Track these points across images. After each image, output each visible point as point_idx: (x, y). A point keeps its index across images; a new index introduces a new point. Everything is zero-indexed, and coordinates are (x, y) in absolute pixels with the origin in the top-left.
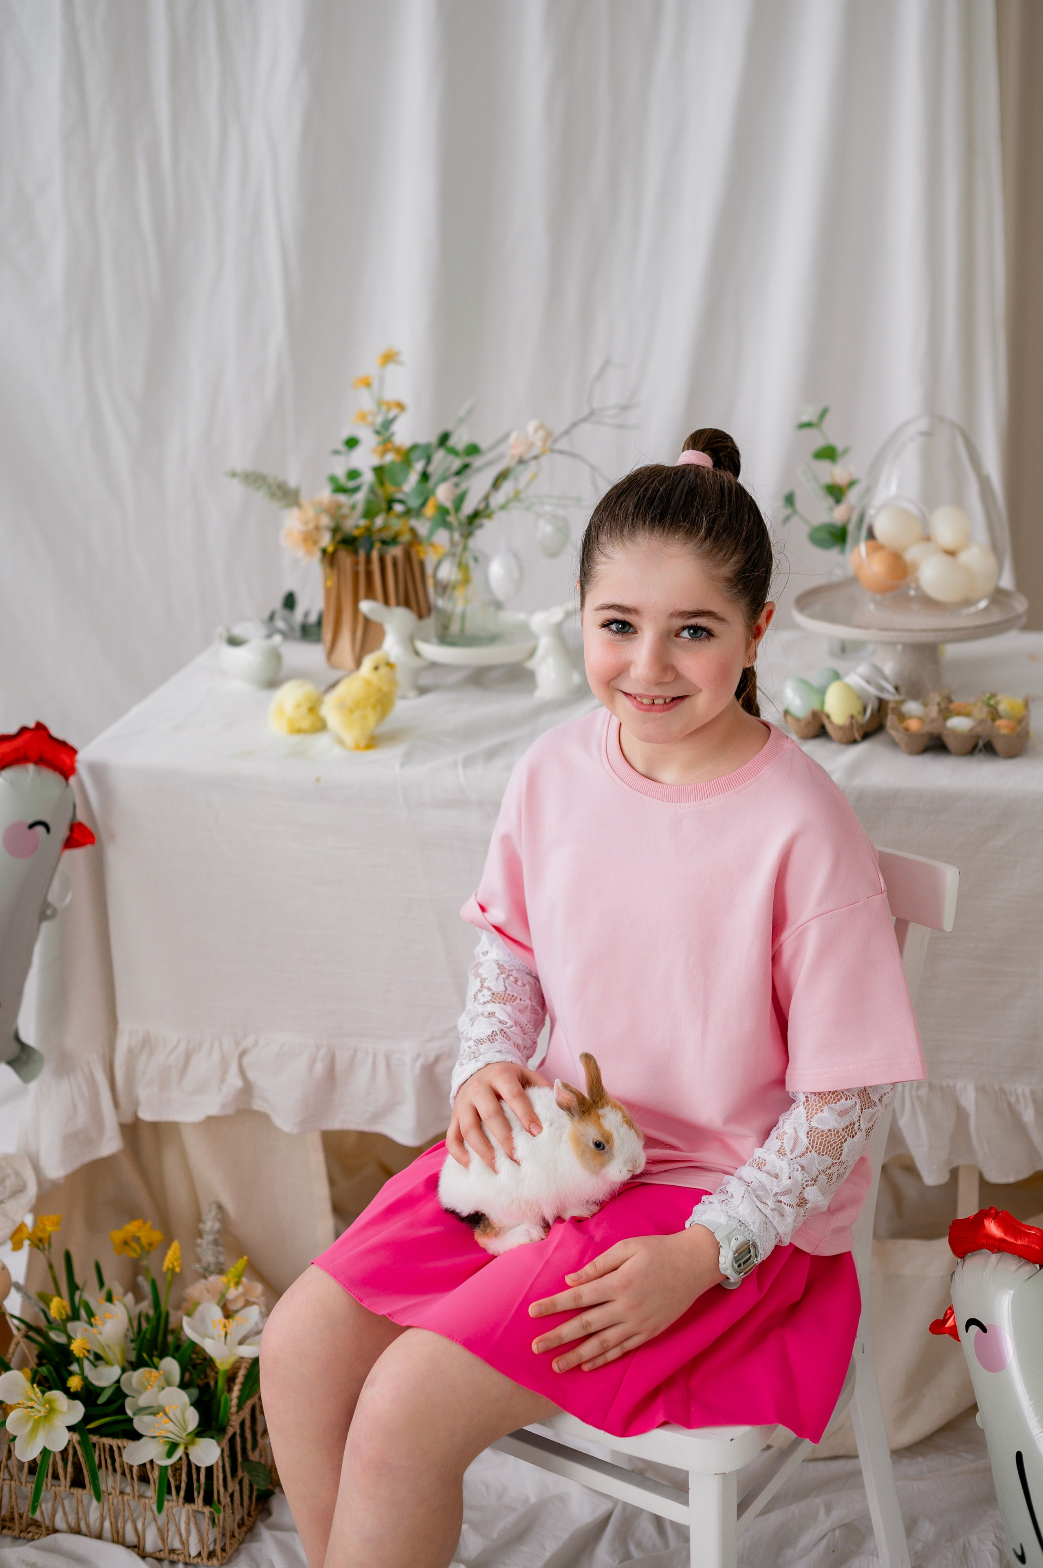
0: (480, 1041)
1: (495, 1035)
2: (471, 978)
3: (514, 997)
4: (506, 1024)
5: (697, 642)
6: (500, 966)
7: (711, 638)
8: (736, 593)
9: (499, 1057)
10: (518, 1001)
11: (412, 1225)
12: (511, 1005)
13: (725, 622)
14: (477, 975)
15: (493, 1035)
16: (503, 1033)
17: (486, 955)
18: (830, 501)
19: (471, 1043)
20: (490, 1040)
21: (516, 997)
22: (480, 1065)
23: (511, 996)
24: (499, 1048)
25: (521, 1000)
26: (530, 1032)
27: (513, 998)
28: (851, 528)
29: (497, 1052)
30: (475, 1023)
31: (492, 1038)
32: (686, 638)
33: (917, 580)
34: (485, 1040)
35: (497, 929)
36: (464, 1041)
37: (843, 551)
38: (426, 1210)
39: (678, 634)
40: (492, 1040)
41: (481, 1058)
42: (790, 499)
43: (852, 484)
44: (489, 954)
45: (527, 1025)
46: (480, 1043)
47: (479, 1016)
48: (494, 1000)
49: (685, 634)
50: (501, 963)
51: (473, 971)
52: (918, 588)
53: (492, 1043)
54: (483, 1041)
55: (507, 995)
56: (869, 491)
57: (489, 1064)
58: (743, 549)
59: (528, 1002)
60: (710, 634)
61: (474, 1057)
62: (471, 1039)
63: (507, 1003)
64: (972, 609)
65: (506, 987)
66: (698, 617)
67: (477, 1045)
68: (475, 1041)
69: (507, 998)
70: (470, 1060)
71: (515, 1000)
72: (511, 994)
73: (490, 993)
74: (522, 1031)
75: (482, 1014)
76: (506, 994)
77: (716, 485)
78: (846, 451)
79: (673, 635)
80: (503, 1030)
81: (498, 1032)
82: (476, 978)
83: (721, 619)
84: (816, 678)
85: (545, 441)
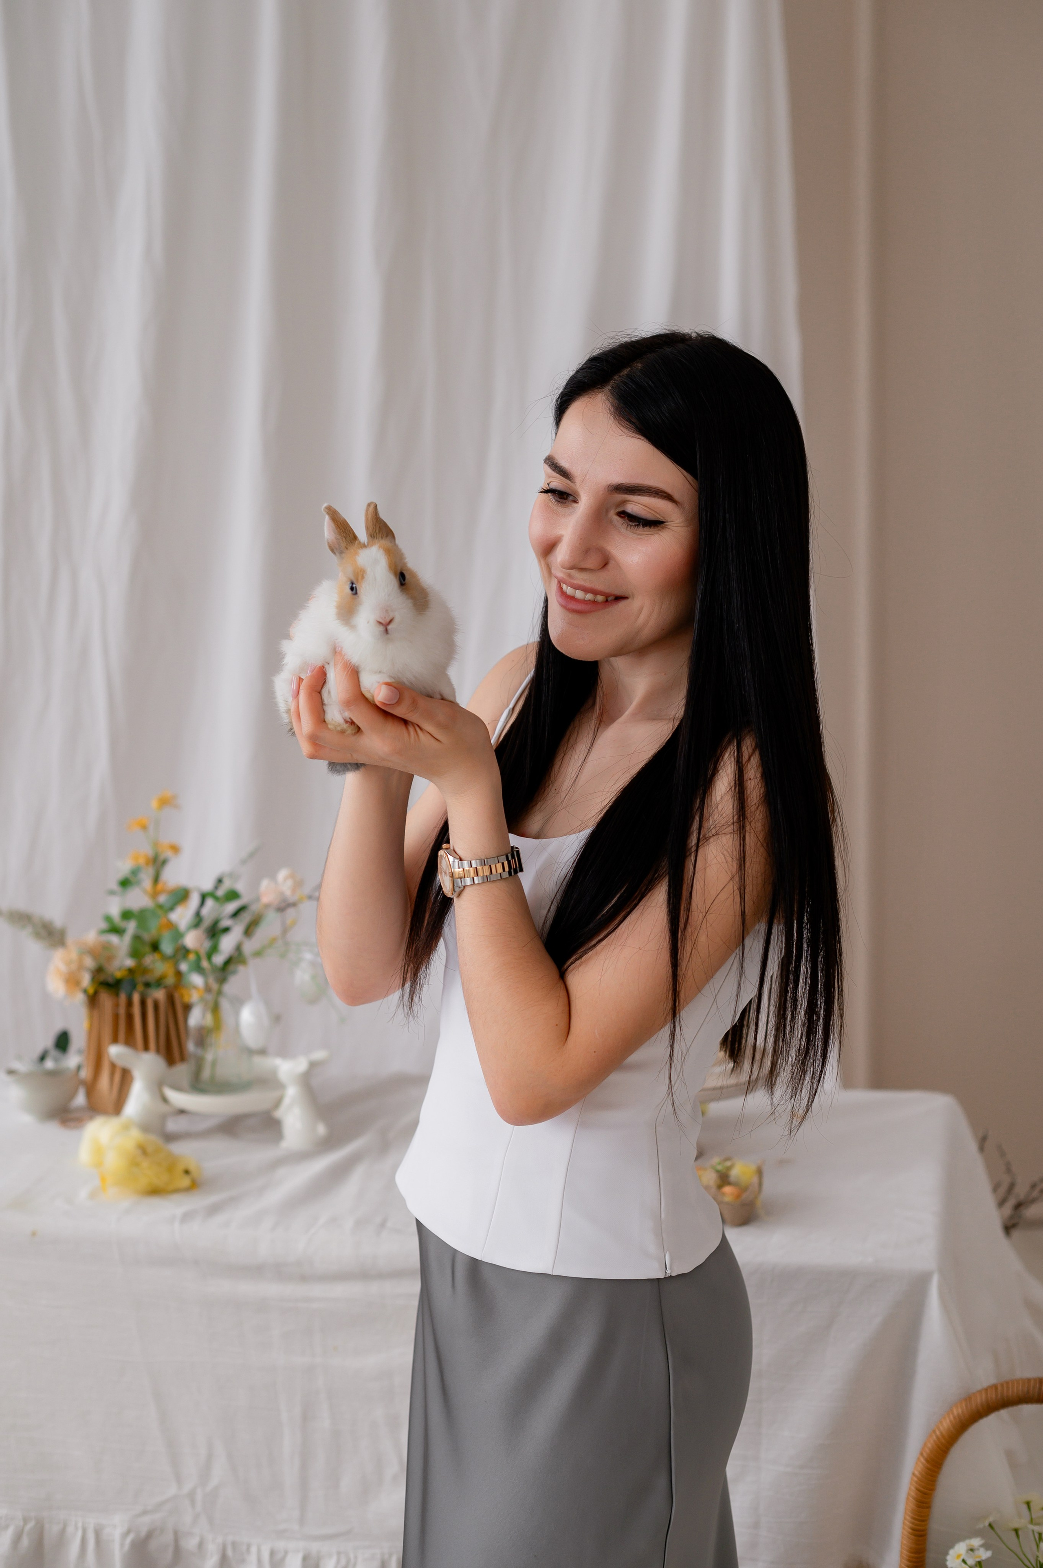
85: (294, 889)
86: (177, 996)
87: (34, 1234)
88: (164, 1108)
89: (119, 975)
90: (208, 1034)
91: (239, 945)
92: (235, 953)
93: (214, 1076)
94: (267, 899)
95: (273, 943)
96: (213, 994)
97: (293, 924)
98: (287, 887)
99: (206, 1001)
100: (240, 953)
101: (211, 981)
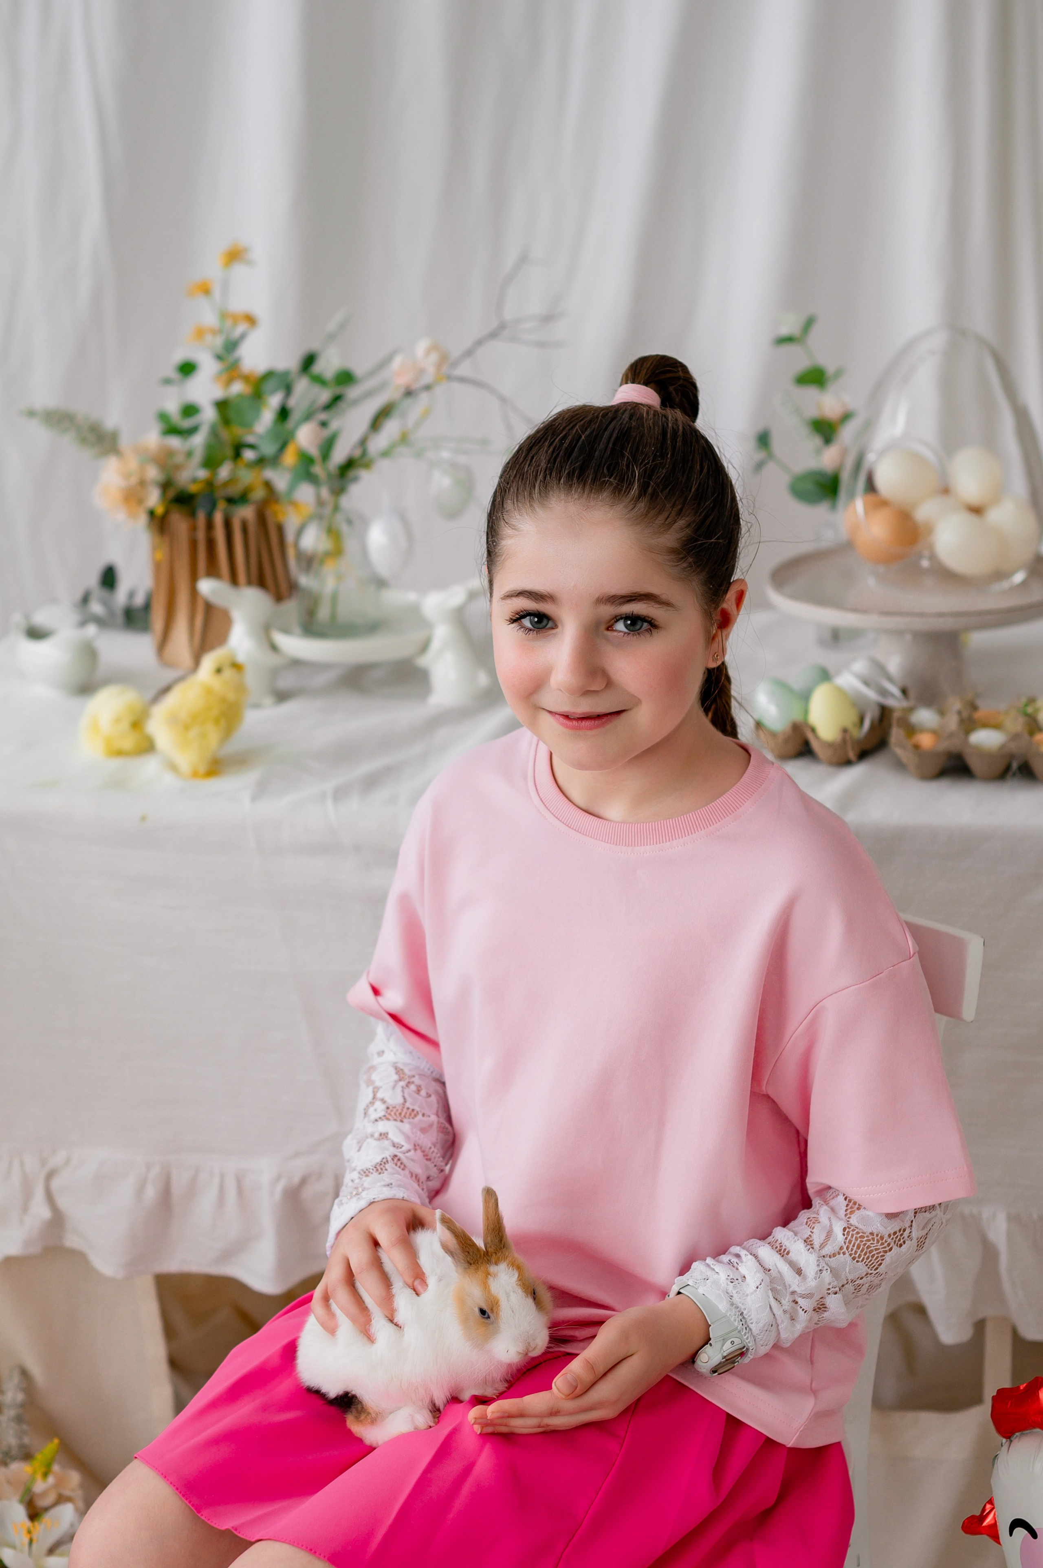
0: (365, 1172)
1: (385, 1163)
2: (363, 1085)
3: (415, 1112)
4: (401, 1148)
5: (635, 637)
6: (398, 1071)
7: (654, 631)
8: (685, 568)
9: (388, 1193)
10: (420, 1117)
12: (410, 1123)
13: (672, 606)
14: (370, 1082)
15: (382, 1163)
16: (396, 1160)
17: (382, 1055)
18: (817, 441)
19: (355, 1175)
20: (377, 1170)
21: (417, 1112)
22: (363, 1203)
23: (410, 1110)
24: (388, 1181)
25: (423, 1115)
26: (435, 1158)
27: (413, 1113)
28: (845, 477)
29: (385, 1186)
30: (363, 1149)
31: (380, 1168)
32: (620, 632)
33: (931, 547)
34: (371, 1171)
35: (394, 1017)
36: (348, 1171)
37: (834, 507)
38: (280, 1389)
39: (611, 626)
40: (380, 1170)
41: (363, 1194)
42: (764, 440)
43: (846, 417)
44: (385, 1054)
45: (430, 1148)
46: (364, 1174)
47: (367, 1138)
48: (388, 1116)
49: (620, 626)
50: (400, 1066)
51: (365, 1077)
52: (933, 557)
53: (380, 1173)
54: (369, 1172)
55: (405, 1110)
56: (869, 426)
57: (374, 1202)
58: (693, 509)
59: (433, 1118)
60: (653, 625)
61: (358, 1193)
62: (355, 1170)
63: (405, 1120)
64: (1005, 585)
65: (405, 1099)
66: (633, 602)
67: (361, 1177)
68: (359, 1173)
69: (406, 1113)
70: (351, 1198)
71: (415, 1116)
72: (411, 1107)
73: (383, 1107)
74: (424, 1156)
75: (372, 1136)
76: (403, 1107)
77: (656, 428)
78: (839, 373)
79: (603, 627)
80: (396, 1156)
81: (389, 1159)
82: (368, 1086)
83: (667, 604)
84: (797, 679)
85: (439, 365)
86: (269, 513)
87: (143, 819)
88: (273, 660)
89: (193, 488)
90: (322, 562)
91: (363, 442)
92: (358, 453)
93: (333, 615)
94: (402, 381)
95: (404, 439)
96: (328, 510)
97: (427, 413)
98: (429, 364)
99: (319, 517)
100: (364, 453)
101: (325, 492)
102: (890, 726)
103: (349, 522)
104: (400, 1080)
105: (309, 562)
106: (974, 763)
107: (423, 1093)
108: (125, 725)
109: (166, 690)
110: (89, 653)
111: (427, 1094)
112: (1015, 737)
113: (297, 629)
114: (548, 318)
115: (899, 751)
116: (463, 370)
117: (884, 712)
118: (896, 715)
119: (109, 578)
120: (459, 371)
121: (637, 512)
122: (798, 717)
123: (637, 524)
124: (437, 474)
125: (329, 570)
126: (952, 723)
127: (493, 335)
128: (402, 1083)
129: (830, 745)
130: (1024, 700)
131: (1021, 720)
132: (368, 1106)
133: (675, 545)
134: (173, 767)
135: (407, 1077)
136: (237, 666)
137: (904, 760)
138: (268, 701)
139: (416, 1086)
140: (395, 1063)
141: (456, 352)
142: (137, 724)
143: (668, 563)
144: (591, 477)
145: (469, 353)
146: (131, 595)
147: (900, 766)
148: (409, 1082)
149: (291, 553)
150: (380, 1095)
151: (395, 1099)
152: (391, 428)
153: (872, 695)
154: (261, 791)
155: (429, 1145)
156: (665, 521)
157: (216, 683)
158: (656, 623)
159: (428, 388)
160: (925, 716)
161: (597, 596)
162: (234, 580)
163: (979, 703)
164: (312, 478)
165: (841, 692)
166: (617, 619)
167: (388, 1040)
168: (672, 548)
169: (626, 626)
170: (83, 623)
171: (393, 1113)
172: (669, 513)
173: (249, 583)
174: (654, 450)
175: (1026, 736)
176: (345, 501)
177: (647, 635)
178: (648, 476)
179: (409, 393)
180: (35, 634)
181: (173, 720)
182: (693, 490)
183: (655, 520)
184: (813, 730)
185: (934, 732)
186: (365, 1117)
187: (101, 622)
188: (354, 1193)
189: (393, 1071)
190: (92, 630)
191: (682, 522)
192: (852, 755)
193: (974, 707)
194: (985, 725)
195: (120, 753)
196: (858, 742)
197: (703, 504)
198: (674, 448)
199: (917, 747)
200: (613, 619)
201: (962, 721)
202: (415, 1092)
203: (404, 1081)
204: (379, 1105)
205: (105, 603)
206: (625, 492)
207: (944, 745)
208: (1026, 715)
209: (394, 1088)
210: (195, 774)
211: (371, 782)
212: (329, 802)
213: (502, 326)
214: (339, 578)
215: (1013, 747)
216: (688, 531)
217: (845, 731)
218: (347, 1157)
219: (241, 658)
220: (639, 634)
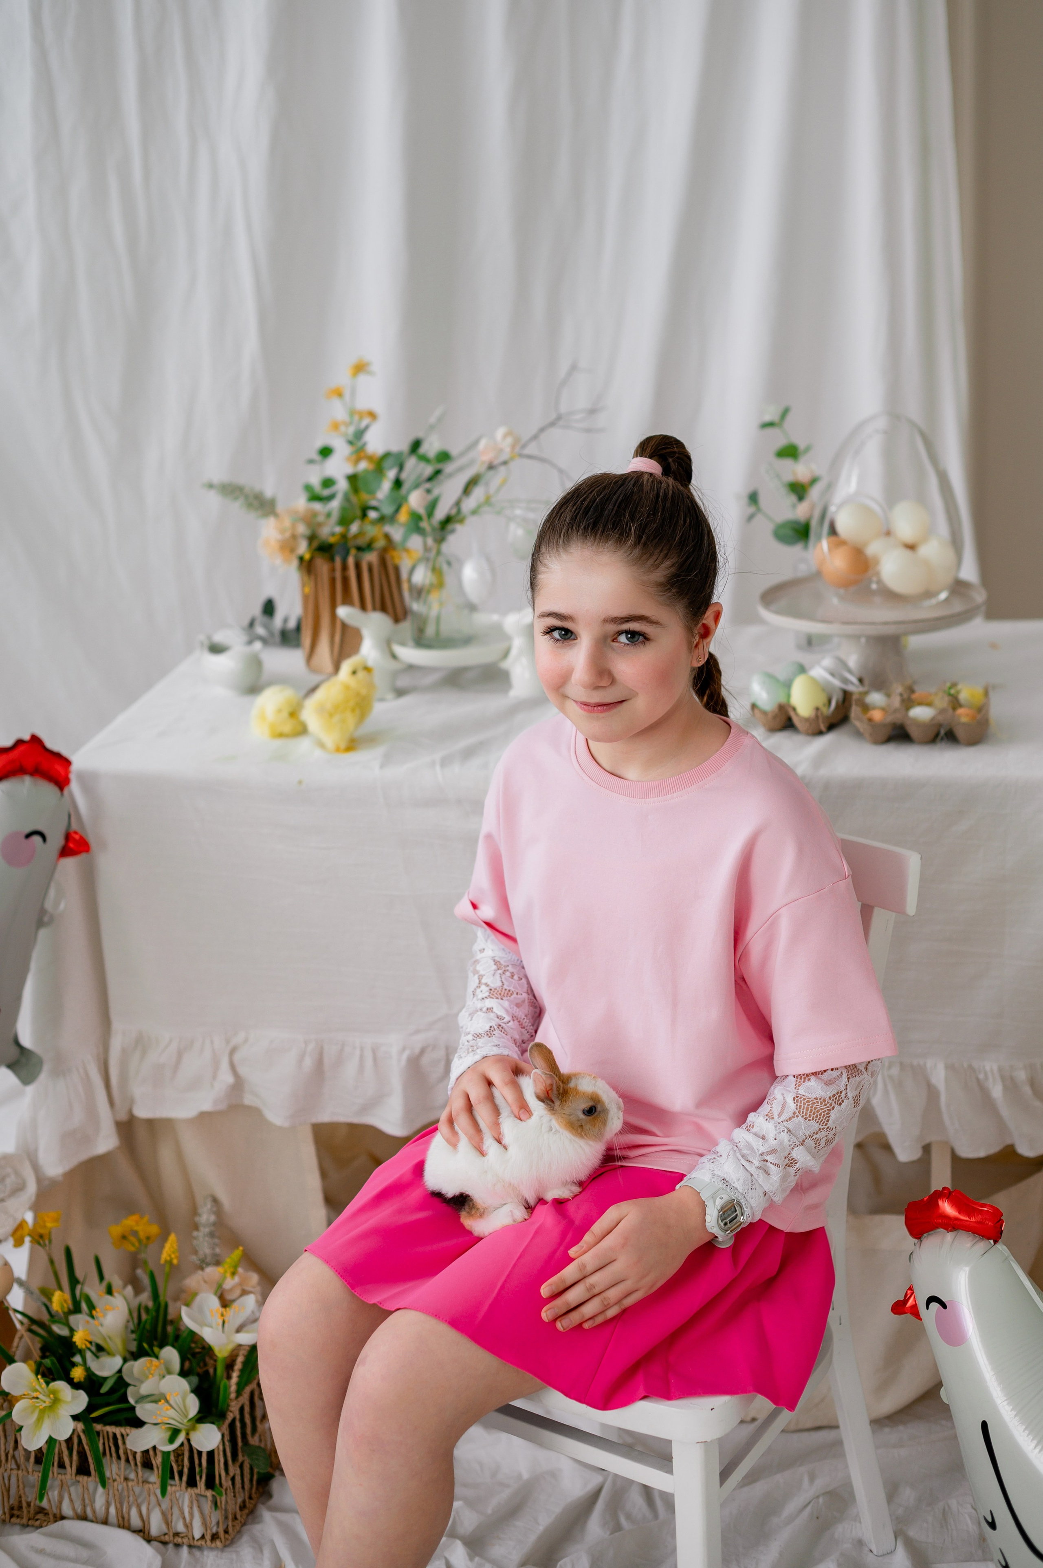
1: (492, 1030)
2: (470, 974)
3: (511, 992)
4: (503, 1019)
6: (496, 963)
7: (648, 643)
8: (671, 596)
9: (496, 1051)
10: (515, 995)
11: (400, 1211)
12: (508, 1000)
13: (660, 625)
14: (477, 971)
15: (490, 1030)
16: (500, 1028)
17: (483, 952)
18: (793, 498)
19: (469, 1038)
20: (487, 1035)
21: (513, 992)
22: (478, 1057)
23: (507, 990)
24: (495, 1043)
25: (517, 994)
27: (509, 993)
28: (814, 524)
29: (494, 1046)
30: (474, 1018)
31: (488, 1033)
32: (623, 643)
33: (878, 574)
34: (483, 1035)
35: (489, 924)
36: (463, 1035)
37: (806, 547)
38: (414, 1196)
39: (616, 639)
40: (489, 1035)
41: (478, 1051)
42: (753, 498)
43: (814, 481)
44: (485, 951)
46: (478, 1037)
47: (477, 1011)
48: (491, 996)
49: (622, 638)
50: (497, 959)
52: (879, 582)
53: (489, 1037)
54: (481, 1036)
55: (504, 990)
56: (830, 487)
57: (486, 1057)
58: (677, 552)
59: (525, 995)
60: (646, 638)
61: (472, 1051)
62: (467, 1035)
63: (504, 998)
64: (933, 601)
65: (502, 982)
66: (632, 622)
67: (475, 1038)
68: (473, 1035)
69: (504, 993)
70: (468, 1054)
71: (511, 995)
72: (508, 988)
73: (487, 989)
75: (481, 1010)
76: (502, 989)
78: (808, 449)
79: (610, 639)
80: (500, 1025)
81: (495, 1027)
82: (476, 974)
83: (656, 623)
84: (781, 672)
85: (513, 447)
86: (388, 557)
87: (300, 782)
89: (331, 540)
90: (429, 592)
91: (458, 504)
92: (454, 512)
93: (438, 632)
94: (486, 458)
95: (488, 501)
96: (433, 554)
97: (504, 482)
98: (506, 445)
99: (427, 560)
100: (459, 511)
101: (430, 541)
102: (850, 706)
103: (449, 563)
104: (498, 969)
105: (419, 593)
106: (913, 732)
107: (516, 977)
108: (285, 714)
109: (313, 690)
110: (256, 663)
111: (519, 978)
112: (942, 711)
113: (411, 643)
114: (592, 412)
115: (857, 724)
116: (531, 450)
117: (846, 696)
118: (854, 697)
119: (269, 608)
120: (527, 451)
121: (633, 556)
122: (782, 699)
123: (634, 565)
124: (512, 526)
125: (434, 597)
126: (896, 702)
127: (552, 424)
128: (500, 971)
129: (807, 720)
130: (948, 685)
131: (947, 699)
132: (475, 989)
133: (662, 579)
134: (321, 745)
135: (503, 966)
136: (367, 669)
137: (862, 730)
138: (390, 696)
139: (510, 973)
140: (493, 957)
141: (525, 437)
142: (294, 714)
143: (657, 594)
144: (600, 530)
145: (535, 437)
146: (286, 620)
147: (858, 734)
148: (505, 971)
149: (405, 586)
150: (483, 981)
151: (496, 983)
152: (478, 493)
153: (837, 683)
154: (387, 760)
155: (523, 1017)
156: (654, 563)
157: (352, 682)
158: (648, 637)
159: (505, 463)
160: (876, 698)
161: (603, 618)
162: (363, 607)
163: (916, 688)
164: (420, 531)
165: (814, 681)
166: (620, 633)
167: (486, 941)
168: (660, 583)
169: (627, 638)
170: (250, 642)
171: (494, 993)
172: (657, 556)
173: (374, 609)
174: (648, 510)
175: (950, 711)
176: (445, 547)
177: (642, 646)
178: (642, 529)
179: (491, 467)
180: (216, 649)
181: (321, 709)
182: (677, 539)
183: (646, 562)
184: (794, 709)
185: (883, 709)
186: (474, 997)
187: (265, 641)
188: (470, 1050)
189: (493, 963)
190: (258, 645)
191: (668, 562)
192: (823, 728)
193: (912, 690)
194: (920, 704)
195: (281, 735)
196: (827, 718)
197: (684, 549)
198: (664, 508)
199: (870, 720)
200: (617, 633)
201: (903, 701)
202: (510, 977)
203: (501, 970)
204: (483, 987)
205: (266, 626)
206: (624, 542)
207: (890, 719)
208: (950, 695)
209: (494, 975)
210: (338, 750)
211: (468, 754)
212: (438, 768)
213: (559, 418)
214: (441, 604)
215: (940, 718)
216: (673, 570)
217: (817, 709)
218: (461, 1025)
219: (370, 663)
220: (635, 645)
